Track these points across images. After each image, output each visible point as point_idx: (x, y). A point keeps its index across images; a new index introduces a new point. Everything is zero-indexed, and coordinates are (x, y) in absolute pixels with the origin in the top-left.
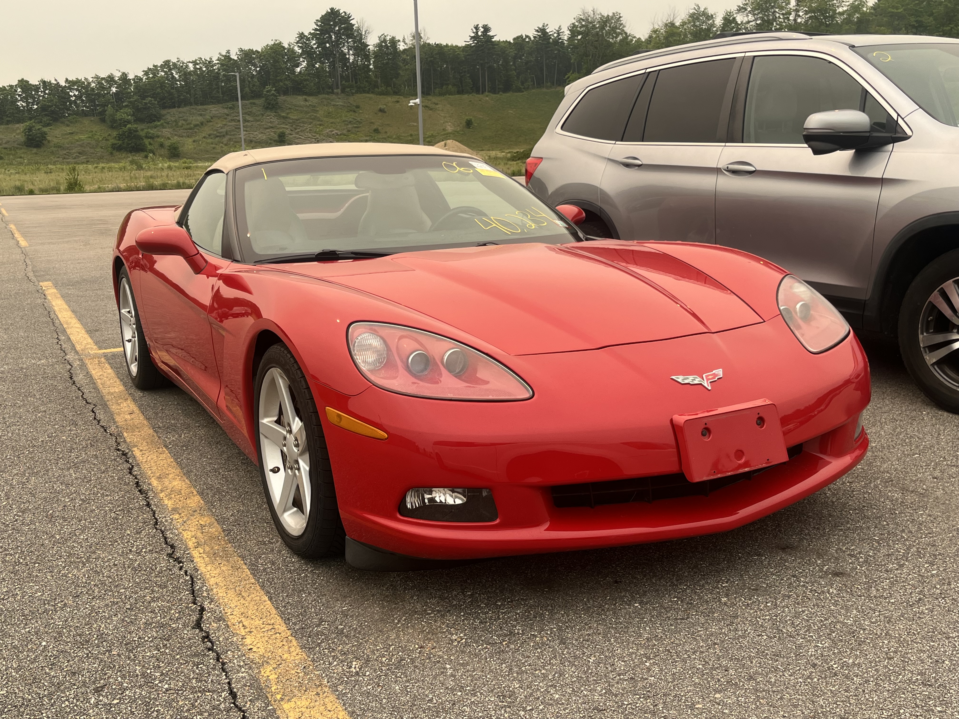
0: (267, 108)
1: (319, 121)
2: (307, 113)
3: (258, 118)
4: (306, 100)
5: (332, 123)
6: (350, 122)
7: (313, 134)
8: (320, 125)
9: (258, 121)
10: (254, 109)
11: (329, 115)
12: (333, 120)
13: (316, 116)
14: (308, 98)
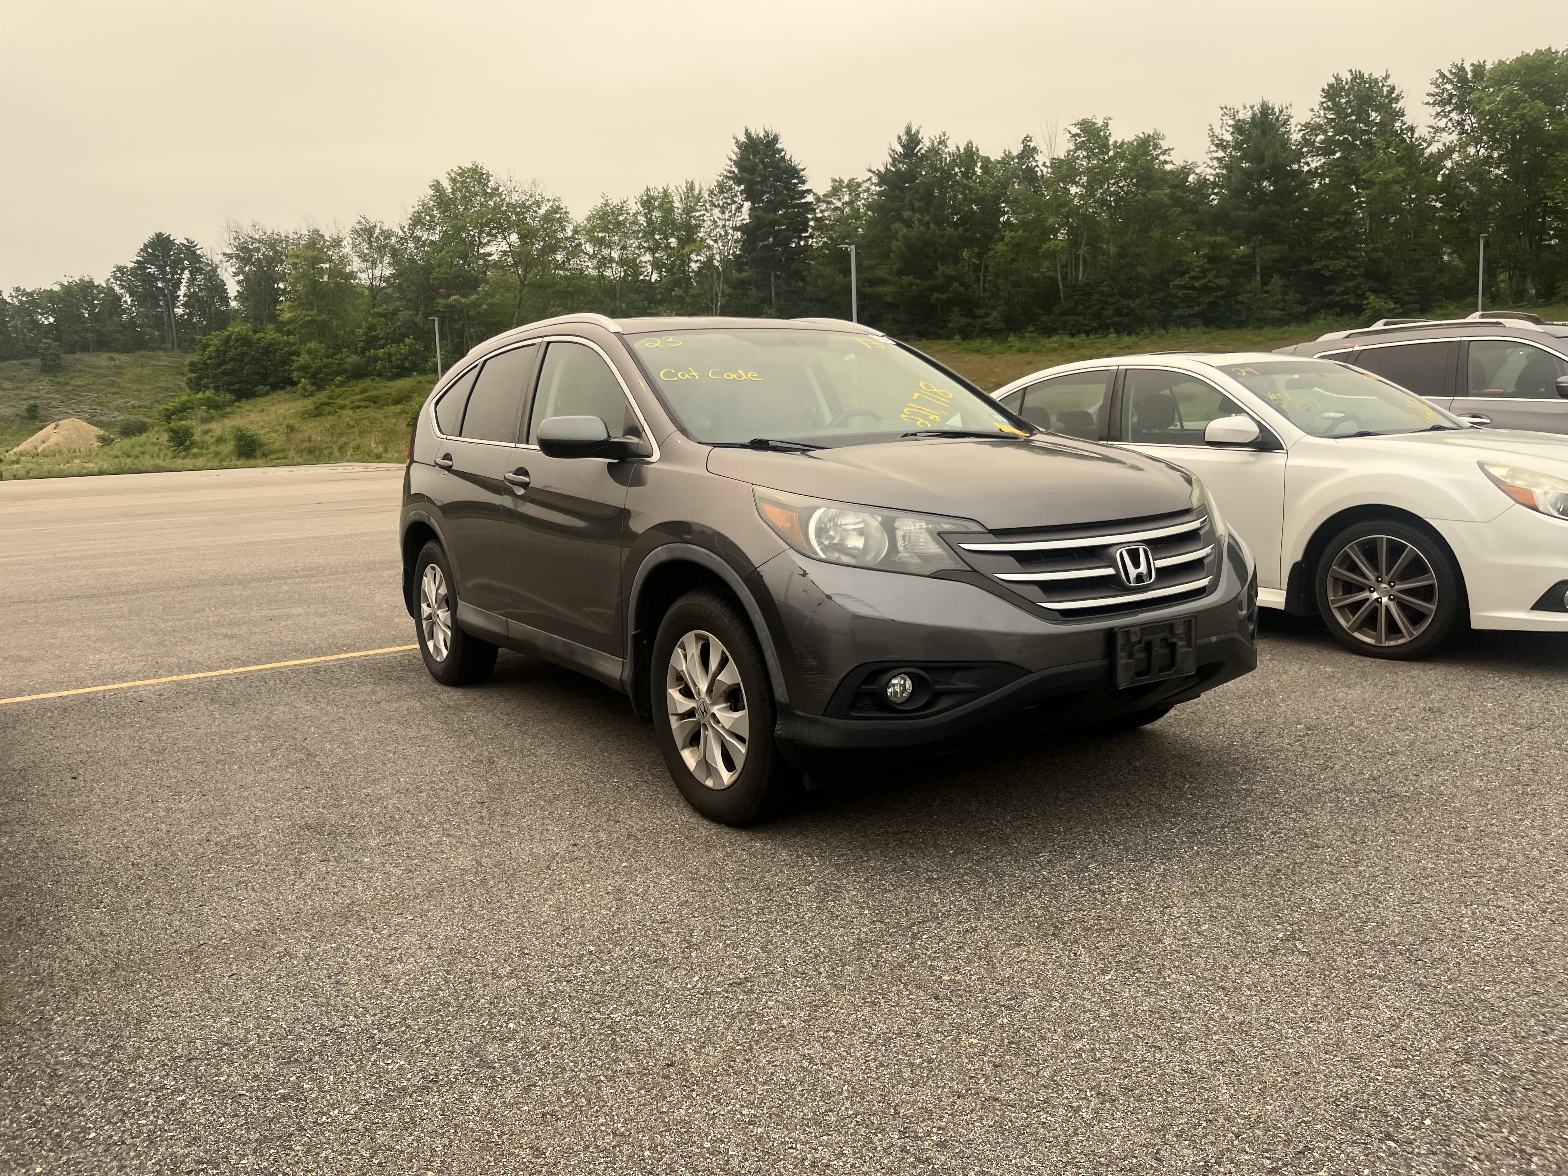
0: (43, 371)
1: (118, 387)
2: (104, 376)
3: (20, 385)
4: (112, 359)
5: (136, 391)
6: (167, 389)
7: (94, 407)
8: (114, 393)
9: (18, 388)
10: (24, 373)
11: (140, 379)
12: (139, 387)
13: (114, 382)
14: (115, 355)
